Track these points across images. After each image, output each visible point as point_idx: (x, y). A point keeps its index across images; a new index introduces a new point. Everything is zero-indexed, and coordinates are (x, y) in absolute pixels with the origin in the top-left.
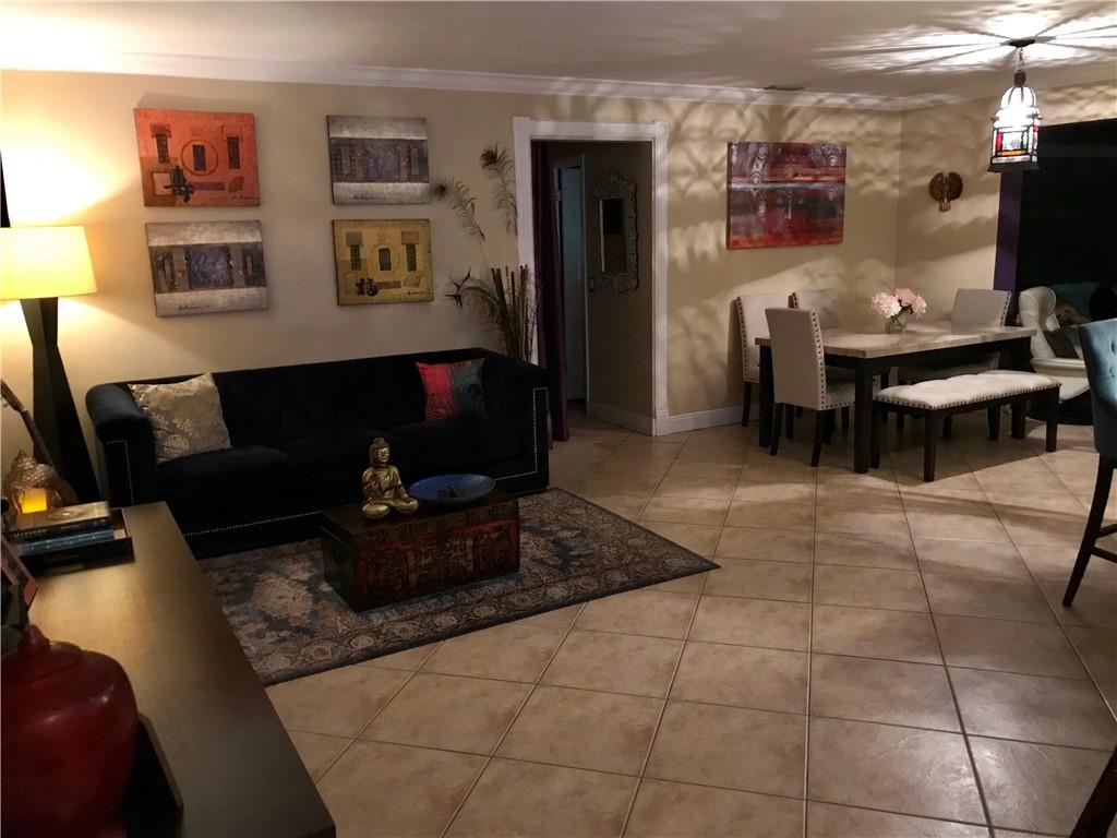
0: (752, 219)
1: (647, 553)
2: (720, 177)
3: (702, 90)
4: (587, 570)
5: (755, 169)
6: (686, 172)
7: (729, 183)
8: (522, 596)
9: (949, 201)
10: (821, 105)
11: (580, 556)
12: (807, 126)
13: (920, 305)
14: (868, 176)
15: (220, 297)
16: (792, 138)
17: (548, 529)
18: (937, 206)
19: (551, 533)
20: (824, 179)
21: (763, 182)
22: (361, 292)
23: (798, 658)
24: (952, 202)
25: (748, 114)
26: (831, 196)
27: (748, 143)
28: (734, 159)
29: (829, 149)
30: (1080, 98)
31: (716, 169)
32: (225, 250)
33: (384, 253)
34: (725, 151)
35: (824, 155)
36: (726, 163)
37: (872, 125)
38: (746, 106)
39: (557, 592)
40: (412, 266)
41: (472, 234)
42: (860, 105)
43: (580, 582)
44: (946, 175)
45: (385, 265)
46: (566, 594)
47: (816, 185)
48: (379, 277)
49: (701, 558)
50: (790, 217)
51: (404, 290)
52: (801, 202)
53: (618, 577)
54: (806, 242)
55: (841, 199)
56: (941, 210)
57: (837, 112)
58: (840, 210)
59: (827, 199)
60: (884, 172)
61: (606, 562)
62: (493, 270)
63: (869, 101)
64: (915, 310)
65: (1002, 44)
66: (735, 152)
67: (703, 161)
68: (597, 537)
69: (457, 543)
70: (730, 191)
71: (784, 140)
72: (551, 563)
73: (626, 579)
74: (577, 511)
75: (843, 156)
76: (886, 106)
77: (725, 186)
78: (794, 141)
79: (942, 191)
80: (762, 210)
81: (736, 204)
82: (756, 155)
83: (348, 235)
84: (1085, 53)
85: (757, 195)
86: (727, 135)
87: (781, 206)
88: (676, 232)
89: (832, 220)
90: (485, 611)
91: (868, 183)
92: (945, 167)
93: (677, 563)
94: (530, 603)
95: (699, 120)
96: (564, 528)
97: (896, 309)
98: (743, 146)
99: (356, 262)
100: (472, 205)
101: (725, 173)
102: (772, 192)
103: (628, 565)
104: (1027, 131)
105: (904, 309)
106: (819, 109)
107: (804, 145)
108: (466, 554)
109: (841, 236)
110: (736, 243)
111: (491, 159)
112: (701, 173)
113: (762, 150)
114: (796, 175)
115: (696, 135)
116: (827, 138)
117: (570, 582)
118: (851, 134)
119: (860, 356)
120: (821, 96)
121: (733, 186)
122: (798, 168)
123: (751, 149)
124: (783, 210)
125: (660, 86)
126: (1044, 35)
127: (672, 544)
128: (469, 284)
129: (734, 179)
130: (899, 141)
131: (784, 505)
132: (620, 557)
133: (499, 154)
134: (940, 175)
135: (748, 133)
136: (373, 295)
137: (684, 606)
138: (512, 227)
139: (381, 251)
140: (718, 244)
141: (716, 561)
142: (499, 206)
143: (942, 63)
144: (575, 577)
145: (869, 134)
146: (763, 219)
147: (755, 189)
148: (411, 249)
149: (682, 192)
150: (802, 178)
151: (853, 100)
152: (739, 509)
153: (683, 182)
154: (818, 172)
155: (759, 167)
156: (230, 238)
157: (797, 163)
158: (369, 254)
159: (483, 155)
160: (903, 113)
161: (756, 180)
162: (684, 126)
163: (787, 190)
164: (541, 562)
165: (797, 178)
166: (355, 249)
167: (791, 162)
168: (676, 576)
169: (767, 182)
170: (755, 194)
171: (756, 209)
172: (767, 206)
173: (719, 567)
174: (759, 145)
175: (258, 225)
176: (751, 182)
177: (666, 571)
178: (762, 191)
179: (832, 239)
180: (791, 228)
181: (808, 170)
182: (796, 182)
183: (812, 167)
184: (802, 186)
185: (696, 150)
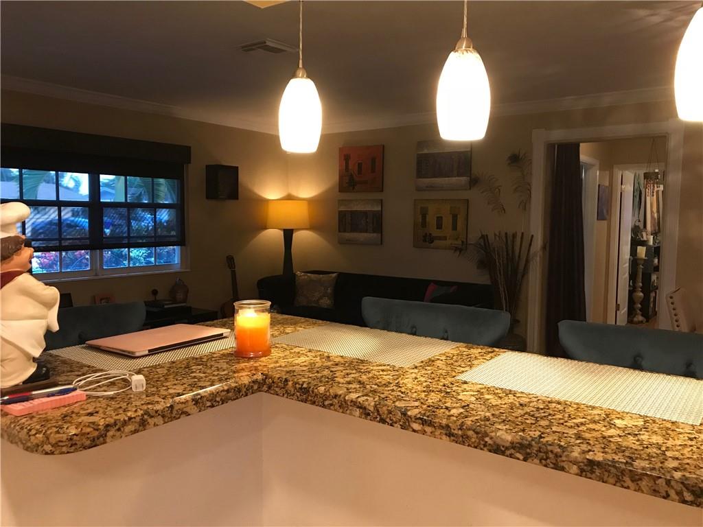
15: (362, 236)
22: (425, 241)
32: (365, 213)
40: (455, 228)
45: (439, 226)
48: (435, 232)
51: (448, 242)
83: (421, 208)
99: (424, 224)
100: (499, 190)
111: (515, 159)
133: (520, 157)
136: (432, 243)
139: (438, 218)
142: (516, 189)
148: (455, 217)
156: (368, 208)
158: (431, 220)
159: (509, 157)
166: (424, 216)
175: (380, 202)
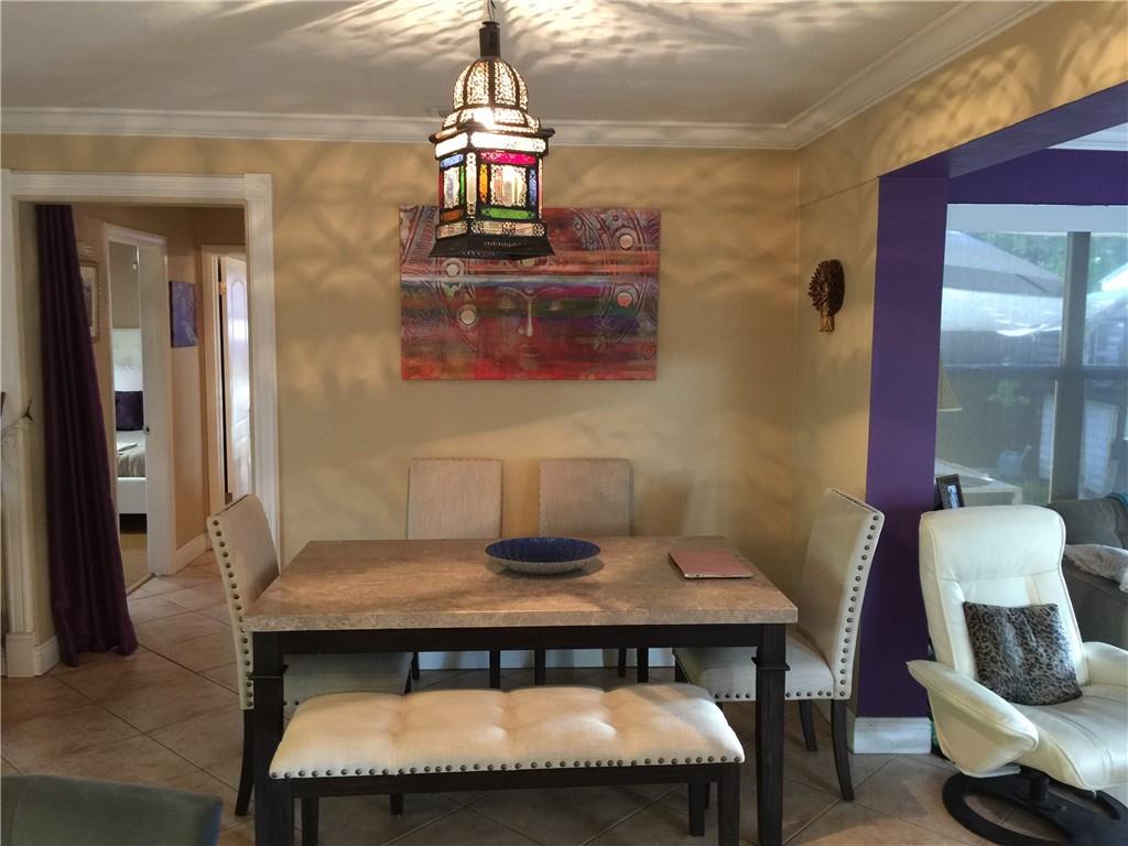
2: (385, 262)
6: (317, 253)
7: (402, 272)
12: (575, 179)
20: (606, 269)
26: (626, 296)
28: (405, 233)
29: (616, 218)
31: (377, 249)
35: (604, 227)
47: (589, 280)
50: (530, 331)
52: (555, 308)
54: (570, 375)
55: (650, 305)
56: (824, 330)
58: (646, 324)
59: (614, 304)
67: (352, 235)
70: (404, 286)
75: (652, 230)
77: (395, 278)
80: (468, 318)
81: (420, 309)
85: (457, 293)
87: (510, 313)
89: (626, 340)
92: (829, 251)
95: (339, 170)
98: (423, 214)
101: (396, 256)
102: (487, 290)
109: (654, 368)
112: (347, 255)
115: (336, 194)
116: (622, 199)
118: (681, 191)
124: (515, 321)
145: (721, 192)
146: (473, 336)
147: (451, 285)
150: (560, 268)
153: (312, 269)
154: (591, 257)
160: (802, 153)
162: (311, 182)
163: (522, 287)
165: (538, 268)
169: (476, 273)
170: (451, 292)
171: (454, 319)
172: (479, 312)
176: (442, 273)
178: (466, 287)
179: (627, 374)
180: (533, 350)
181: (571, 254)
182: (539, 273)
183: (578, 248)
184: (555, 280)
185: (337, 221)
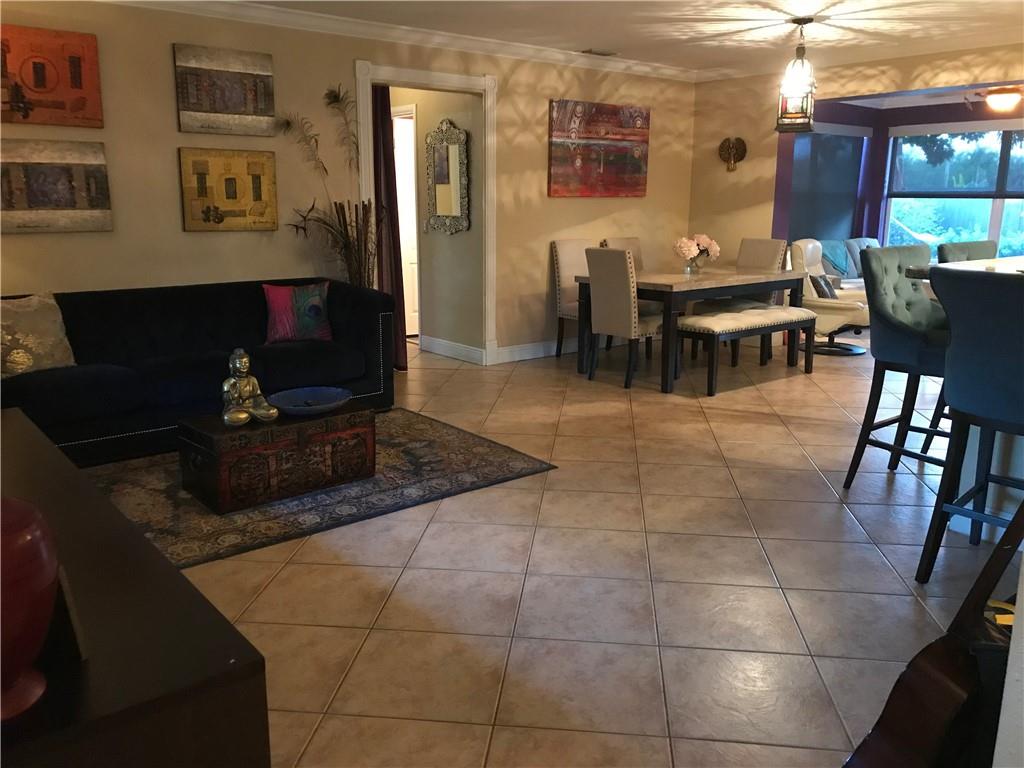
0: (570, 170)
1: (491, 459)
2: (542, 130)
3: (528, 49)
4: (439, 473)
5: (573, 125)
6: (513, 124)
7: (550, 136)
8: (382, 496)
9: (735, 162)
10: (628, 72)
11: (430, 462)
12: (617, 90)
13: (715, 249)
14: (667, 138)
15: (63, 217)
16: (603, 100)
17: (397, 441)
18: (724, 167)
19: (400, 444)
20: (632, 138)
21: (579, 138)
22: (207, 220)
23: (635, 537)
24: (737, 164)
25: (567, 75)
26: (637, 154)
27: (567, 101)
28: (555, 114)
29: (636, 112)
30: (842, 77)
31: (539, 123)
32: (67, 171)
33: (230, 183)
34: (546, 106)
35: (631, 116)
36: (547, 118)
37: (671, 93)
38: (565, 67)
39: (413, 492)
40: (258, 197)
41: (316, 168)
42: (662, 75)
43: (434, 483)
44: (733, 139)
45: (232, 194)
46: (421, 493)
47: (625, 143)
48: (224, 205)
49: (539, 461)
50: (602, 171)
51: (249, 219)
52: (611, 158)
53: (468, 478)
54: (615, 194)
55: (645, 157)
56: (729, 170)
57: (642, 79)
58: (644, 168)
59: (633, 156)
60: (681, 136)
61: (456, 467)
62: (335, 203)
63: (668, 71)
64: (711, 253)
65: (787, 21)
66: (556, 109)
67: (528, 114)
68: (444, 447)
69: (317, 449)
70: (551, 144)
71: (597, 101)
72: (405, 469)
73: (476, 479)
74: (422, 426)
75: (647, 119)
76: (683, 77)
77: (546, 138)
78: (606, 102)
79: (729, 154)
80: (578, 163)
81: (555, 156)
82: (574, 112)
83: (195, 163)
84: (851, 35)
85: (575, 149)
86: (548, 92)
87: (594, 160)
88: (504, 178)
89: (637, 175)
90: (345, 510)
91: (667, 144)
92: (732, 133)
93: (519, 465)
94: (389, 501)
95: (524, 76)
96: (411, 441)
97: (695, 252)
98: (563, 104)
99: (203, 190)
100: (316, 141)
101: (547, 127)
102: (587, 147)
103: (475, 468)
104: (807, 97)
105: (702, 252)
106: (628, 75)
107: (614, 107)
108: (325, 459)
109: (645, 190)
110: (556, 191)
111: (334, 98)
112: (525, 125)
113: (579, 109)
114: (607, 133)
115: (521, 90)
116: (633, 101)
117: (424, 483)
118: (654, 99)
119: (668, 290)
120: (631, 62)
121: (554, 139)
122: (610, 127)
123: (570, 107)
124: (596, 164)
125: (491, 42)
126: (823, 14)
127: (513, 450)
128: (313, 214)
129: (555, 133)
130: (693, 109)
131: (606, 418)
132: (468, 462)
133: (342, 94)
134: (728, 140)
135: (566, 92)
136: (218, 223)
137: (531, 500)
138: (354, 164)
139: (227, 180)
140: (541, 193)
141: (554, 463)
142: (342, 141)
143: (735, 37)
144: (428, 480)
145: (669, 101)
146: (580, 172)
147: (572, 144)
148: (257, 179)
149: (509, 142)
150: (614, 137)
151: (656, 68)
152: (567, 422)
153: (510, 132)
154: (626, 131)
155: (575, 124)
156: (72, 159)
157: (608, 122)
158: (215, 182)
159: (327, 94)
160: (698, 85)
161: (573, 135)
162: (511, 81)
163: (599, 145)
164: (394, 468)
165: (606, 136)
166: (202, 177)
167: (603, 121)
168: (520, 476)
169: (583, 138)
170: (572, 148)
171: (573, 162)
172: (582, 160)
173: (556, 467)
174: (577, 103)
175: (101, 147)
176: (569, 137)
177: (511, 472)
178: (578, 145)
179: (637, 193)
180: (602, 181)
181: (618, 129)
182: (607, 139)
183: (621, 127)
184: (612, 143)
185: (522, 104)
